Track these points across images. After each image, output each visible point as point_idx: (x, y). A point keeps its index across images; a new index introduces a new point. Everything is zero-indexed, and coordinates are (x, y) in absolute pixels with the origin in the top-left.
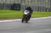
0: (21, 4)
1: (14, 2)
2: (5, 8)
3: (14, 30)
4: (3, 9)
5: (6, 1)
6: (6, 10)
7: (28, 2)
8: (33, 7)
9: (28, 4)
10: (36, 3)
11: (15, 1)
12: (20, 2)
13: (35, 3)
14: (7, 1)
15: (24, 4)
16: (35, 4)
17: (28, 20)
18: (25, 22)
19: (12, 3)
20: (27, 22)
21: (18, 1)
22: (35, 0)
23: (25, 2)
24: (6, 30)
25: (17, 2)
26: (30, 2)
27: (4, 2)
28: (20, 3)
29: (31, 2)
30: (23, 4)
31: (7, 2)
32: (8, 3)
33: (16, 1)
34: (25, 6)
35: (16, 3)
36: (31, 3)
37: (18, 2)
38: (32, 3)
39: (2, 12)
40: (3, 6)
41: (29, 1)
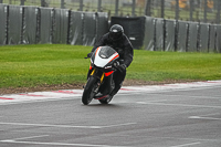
0: (148, 18)
1: (117, 10)
2: (76, 35)
3: (115, 134)
4: (68, 43)
5: (82, 6)
6: (82, 44)
7: (176, 9)
8: (199, 31)
9: (177, 18)
10: (211, 16)
11: (120, 5)
12: (143, 11)
13: (205, 16)
14: (85, 3)
15: (160, 19)
16: (206, 21)
17: (112, 95)
18: (98, 102)
19: (109, 14)
20: (104, 103)
21: (133, 5)
22: (206, 3)
23: (163, 10)
24: (80, 136)
25: (130, 9)
26: (186, 9)
27: (75, 10)
28: (143, 15)
29: (191, 8)
30: (154, 19)
31: (84, 9)
32: (91, 13)
33: (124, 5)
34: (164, 27)
35: (125, 14)
36: (191, 15)
37: (133, 12)
38: (194, 17)
39: (65, 53)
40: (66, 26)
41: (181, 6)
